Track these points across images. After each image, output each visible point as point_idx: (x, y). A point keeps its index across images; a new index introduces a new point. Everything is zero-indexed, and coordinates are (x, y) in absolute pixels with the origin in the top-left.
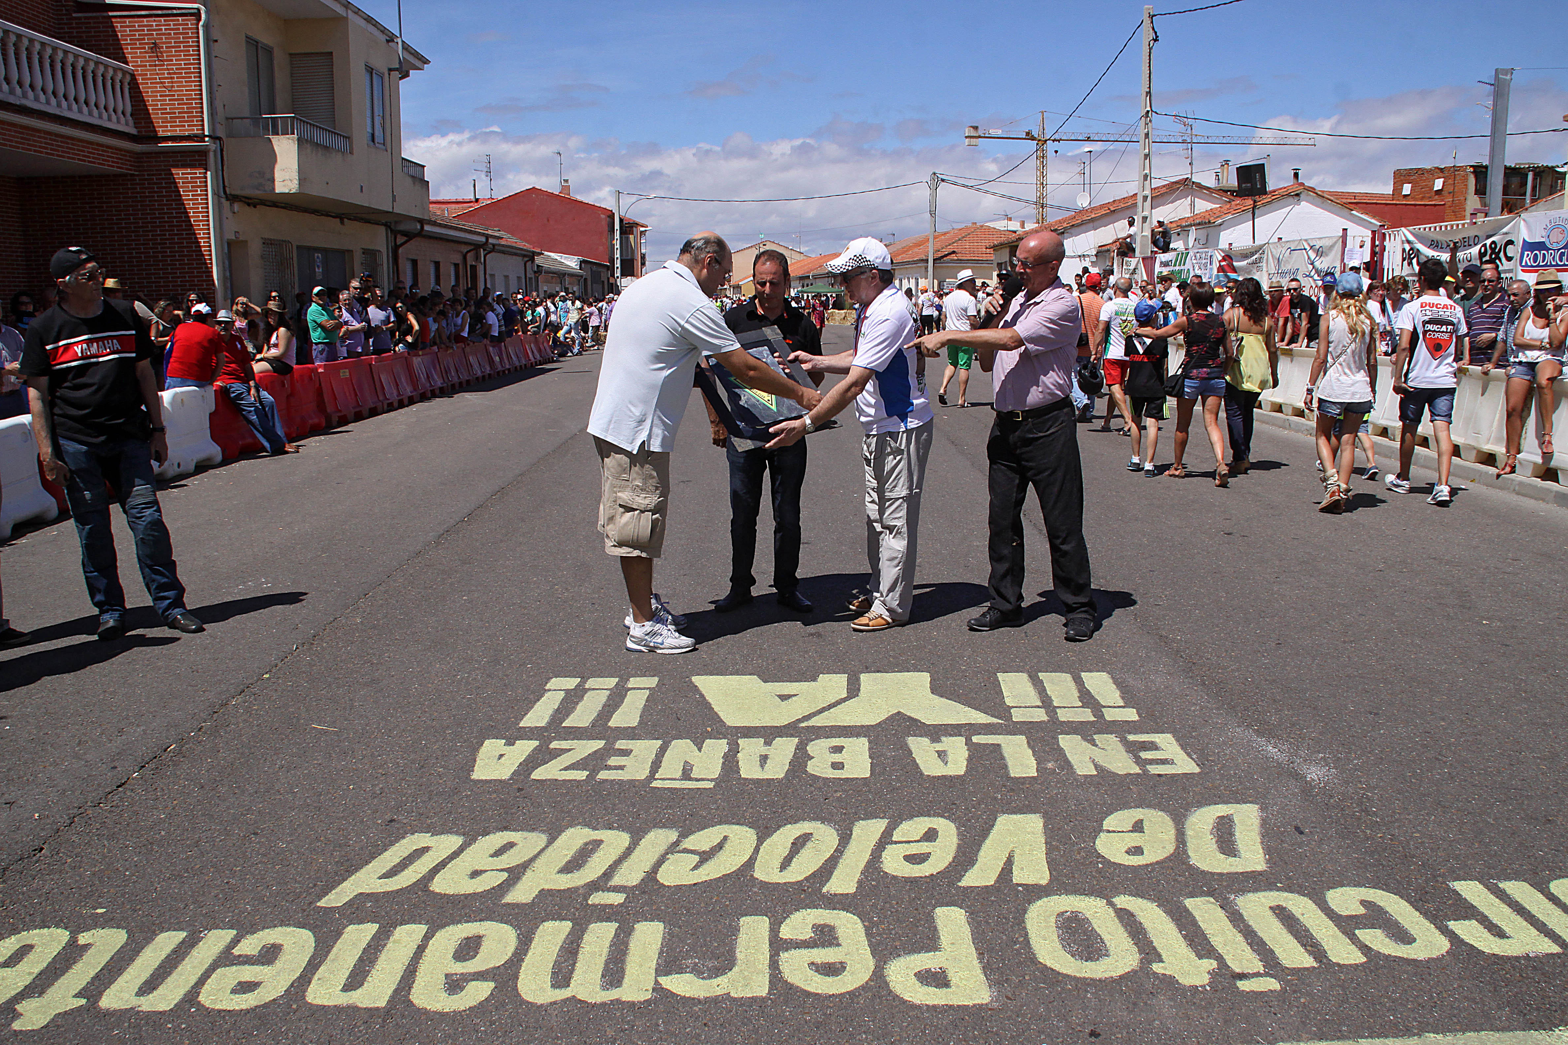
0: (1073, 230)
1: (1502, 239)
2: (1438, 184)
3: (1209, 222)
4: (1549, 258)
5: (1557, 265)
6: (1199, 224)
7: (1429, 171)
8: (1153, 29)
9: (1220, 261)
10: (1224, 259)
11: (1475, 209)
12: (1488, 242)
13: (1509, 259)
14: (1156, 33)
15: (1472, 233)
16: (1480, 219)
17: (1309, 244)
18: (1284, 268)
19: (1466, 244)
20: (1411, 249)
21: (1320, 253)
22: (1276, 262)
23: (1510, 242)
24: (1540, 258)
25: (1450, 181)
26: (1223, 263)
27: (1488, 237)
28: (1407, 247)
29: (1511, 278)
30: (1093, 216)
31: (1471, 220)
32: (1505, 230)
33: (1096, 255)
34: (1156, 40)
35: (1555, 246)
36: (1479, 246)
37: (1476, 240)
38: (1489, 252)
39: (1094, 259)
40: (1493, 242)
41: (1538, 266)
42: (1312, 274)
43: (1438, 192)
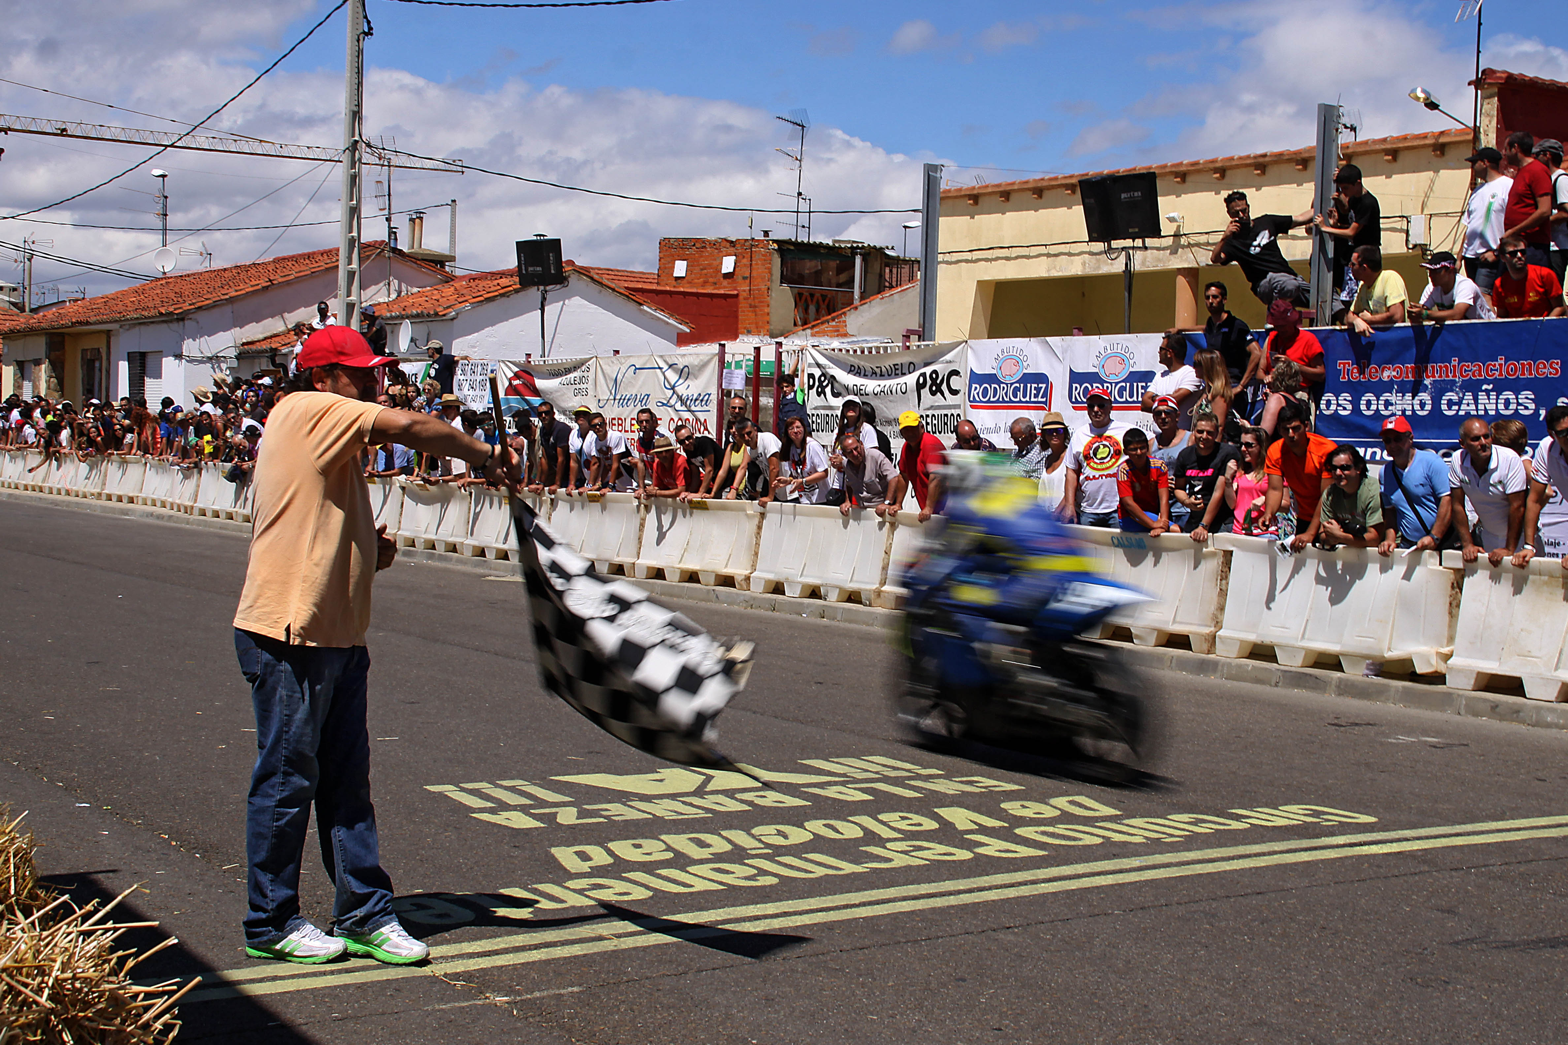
0: (201, 316)
1: (945, 369)
2: (728, 264)
3: (436, 314)
4: (1001, 393)
5: (1011, 401)
6: (418, 316)
7: (714, 244)
8: (366, 17)
9: (510, 380)
10: (517, 376)
11: (908, 330)
12: (928, 370)
13: (954, 392)
14: (369, 22)
15: (905, 359)
16: (914, 342)
17: (665, 362)
18: (624, 392)
19: (899, 372)
20: (823, 375)
21: (684, 375)
22: (611, 384)
23: (955, 373)
24: (991, 393)
25: (745, 261)
26: (516, 382)
27: (926, 364)
28: (817, 373)
29: (959, 415)
30: (234, 294)
31: (904, 343)
32: (948, 357)
33: (237, 358)
34: (369, 33)
35: (1009, 380)
36: (917, 374)
37: (911, 367)
38: (929, 382)
39: (235, 364)
40: (935, 372)
41: (989, 401)
42: (672, 402)
43: (728, 276)
